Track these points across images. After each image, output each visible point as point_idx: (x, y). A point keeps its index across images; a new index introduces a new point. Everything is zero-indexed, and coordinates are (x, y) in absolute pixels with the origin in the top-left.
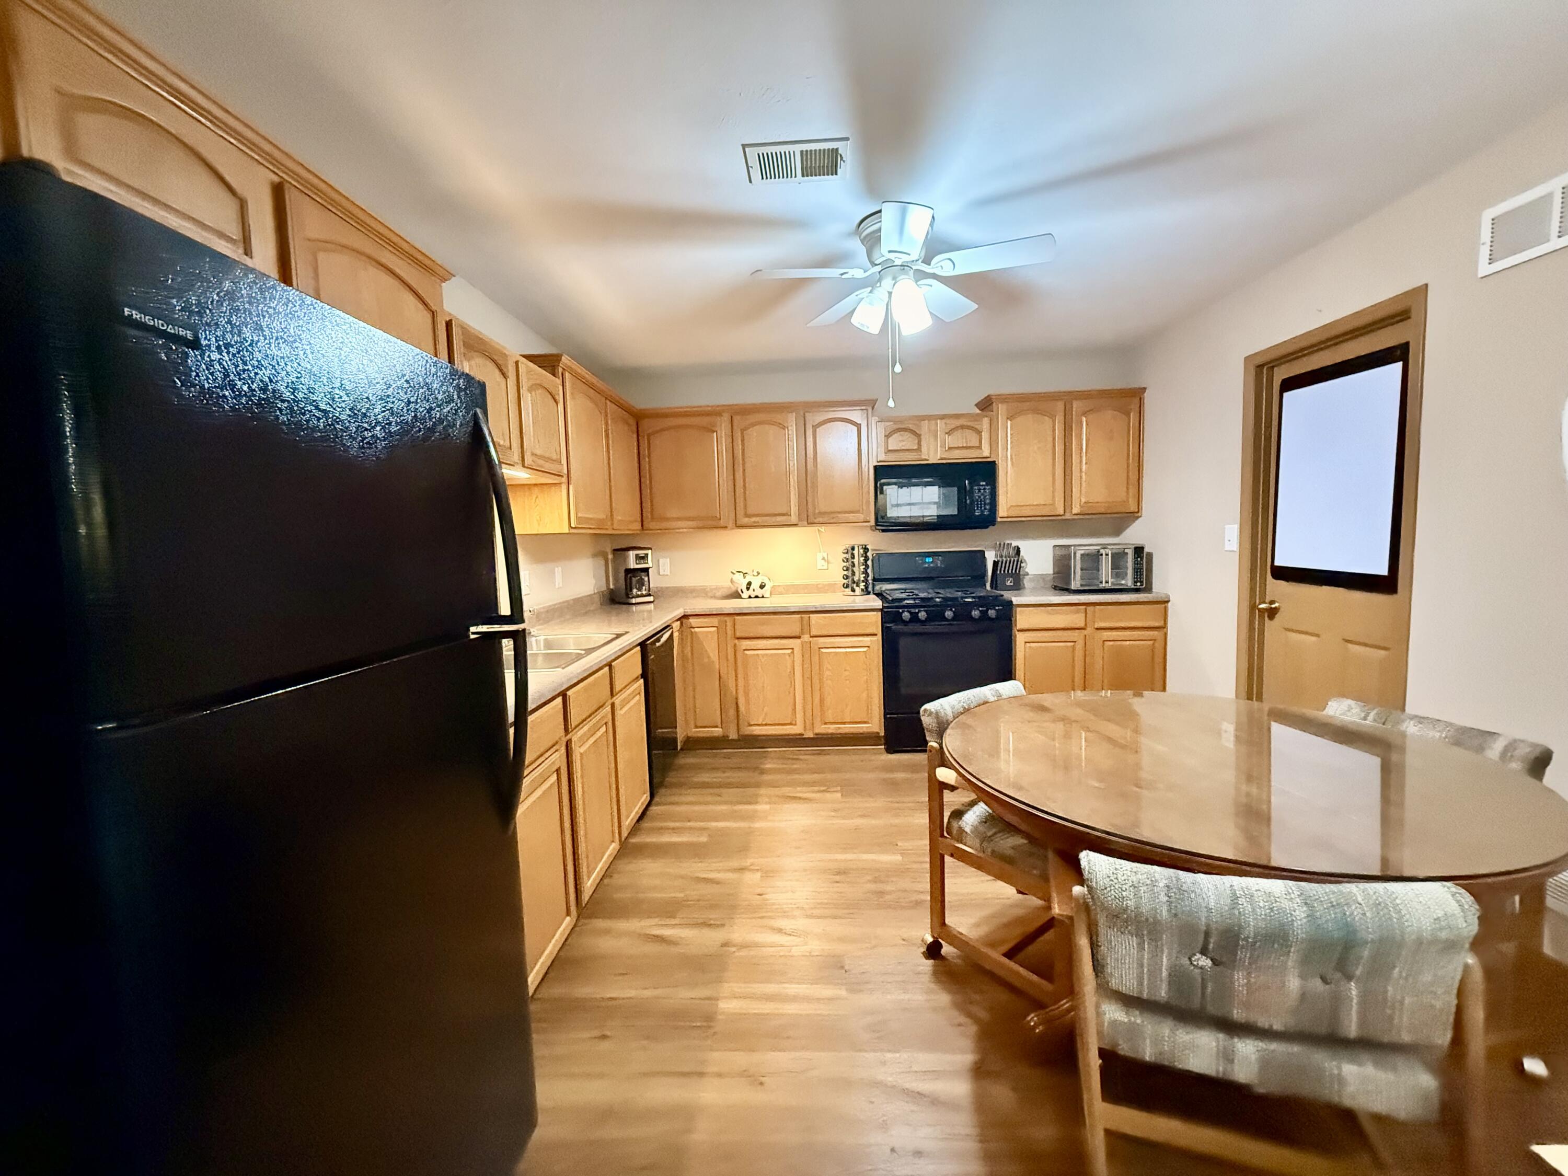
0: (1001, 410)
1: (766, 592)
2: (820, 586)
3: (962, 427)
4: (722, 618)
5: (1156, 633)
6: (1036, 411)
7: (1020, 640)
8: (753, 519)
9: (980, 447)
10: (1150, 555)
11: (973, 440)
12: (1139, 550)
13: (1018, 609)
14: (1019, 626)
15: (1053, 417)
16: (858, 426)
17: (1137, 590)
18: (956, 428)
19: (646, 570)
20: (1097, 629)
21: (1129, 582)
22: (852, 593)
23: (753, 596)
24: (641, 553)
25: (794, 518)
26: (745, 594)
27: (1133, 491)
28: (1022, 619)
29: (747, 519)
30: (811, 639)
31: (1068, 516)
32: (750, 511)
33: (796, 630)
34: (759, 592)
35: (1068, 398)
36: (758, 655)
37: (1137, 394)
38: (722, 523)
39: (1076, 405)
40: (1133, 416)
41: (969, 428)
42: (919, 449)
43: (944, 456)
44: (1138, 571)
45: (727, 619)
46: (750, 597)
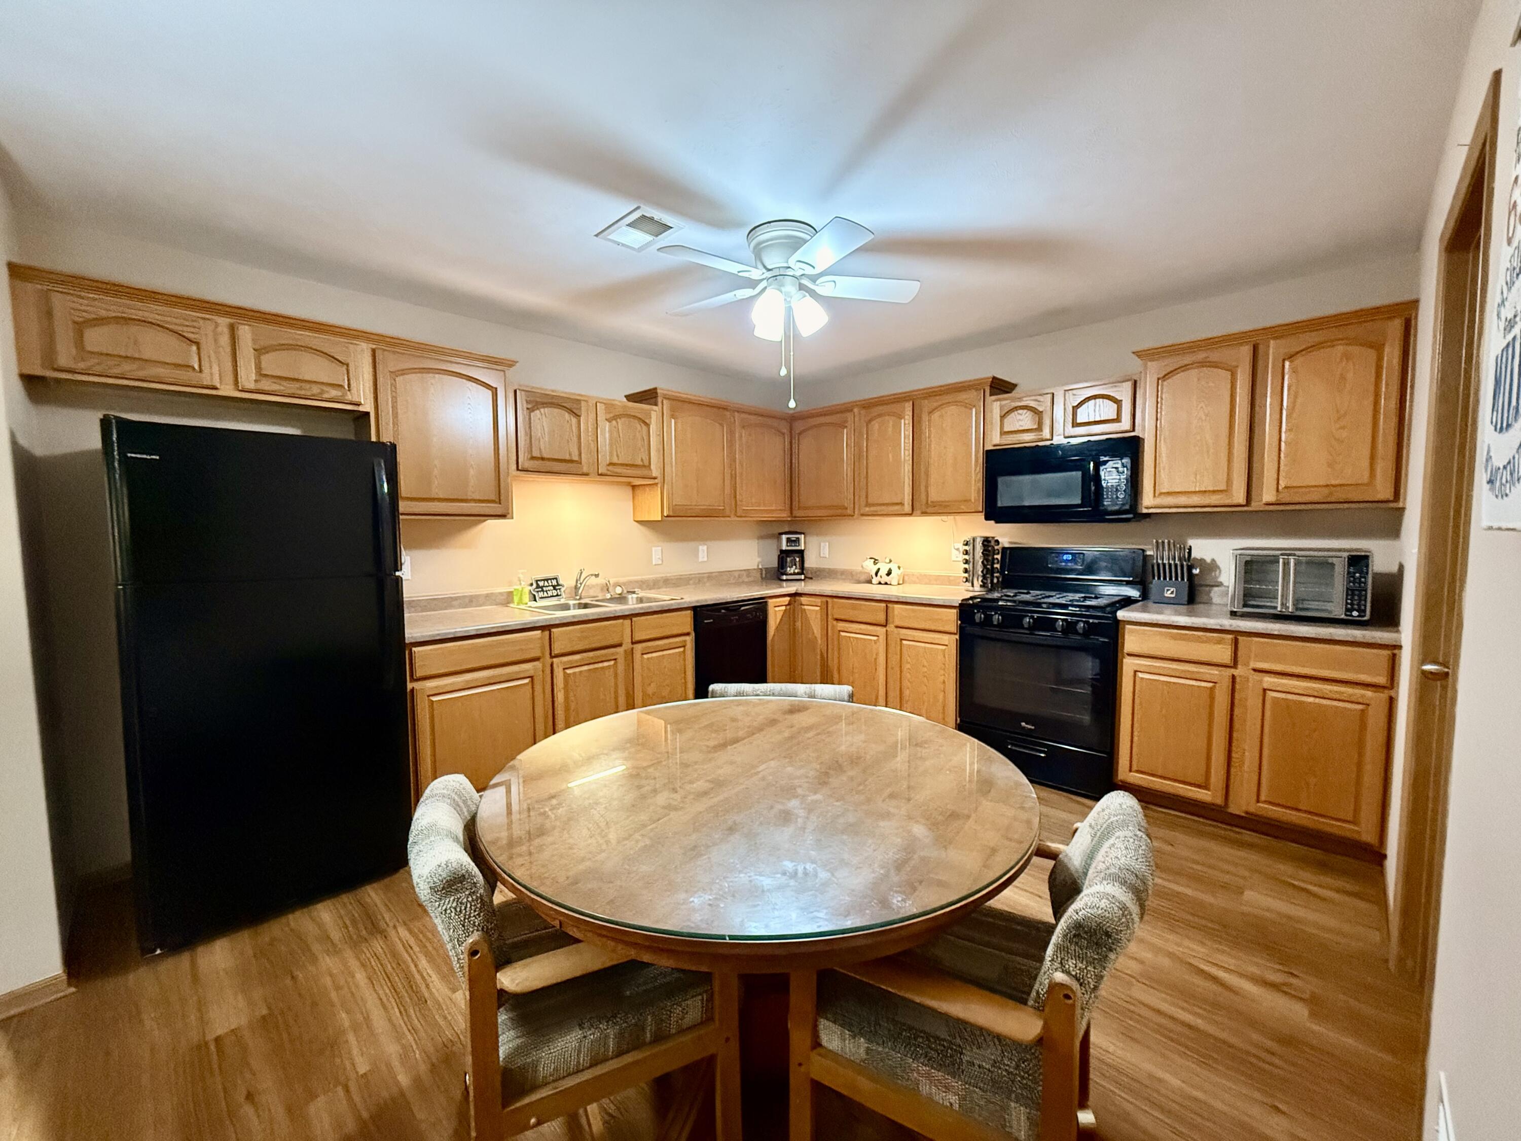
0: (1149, 368)
3: (1095, 397)
5: (1369, 693)
6: (1205, 364)
7: (1128, 665)
8: (872, 509)
9: (1118, 420)
11: (1109, 411)
12: (1359, 561)
13: (1128, 627)
14: (1126, 650)
15: (1229, 368)
16: (973, 408)
18: (1087, 400)
19: (801, 553)
20: (1255, 670)
21: (1332, 609)
22: (971, 588)
25: (907, 508)
28: (1131, 641)
29: (867, 509)
30: (895, 629)
31: (1255, 506)
32: (870, 501)
33: (881, 618)
35: (1258, 337)
36: (850, 637)
38: (849, 512)
39: (1273, 350)
41: (1105, 397)
42: (1039, 429)
44: (1355, 594)
45: (829, 600)
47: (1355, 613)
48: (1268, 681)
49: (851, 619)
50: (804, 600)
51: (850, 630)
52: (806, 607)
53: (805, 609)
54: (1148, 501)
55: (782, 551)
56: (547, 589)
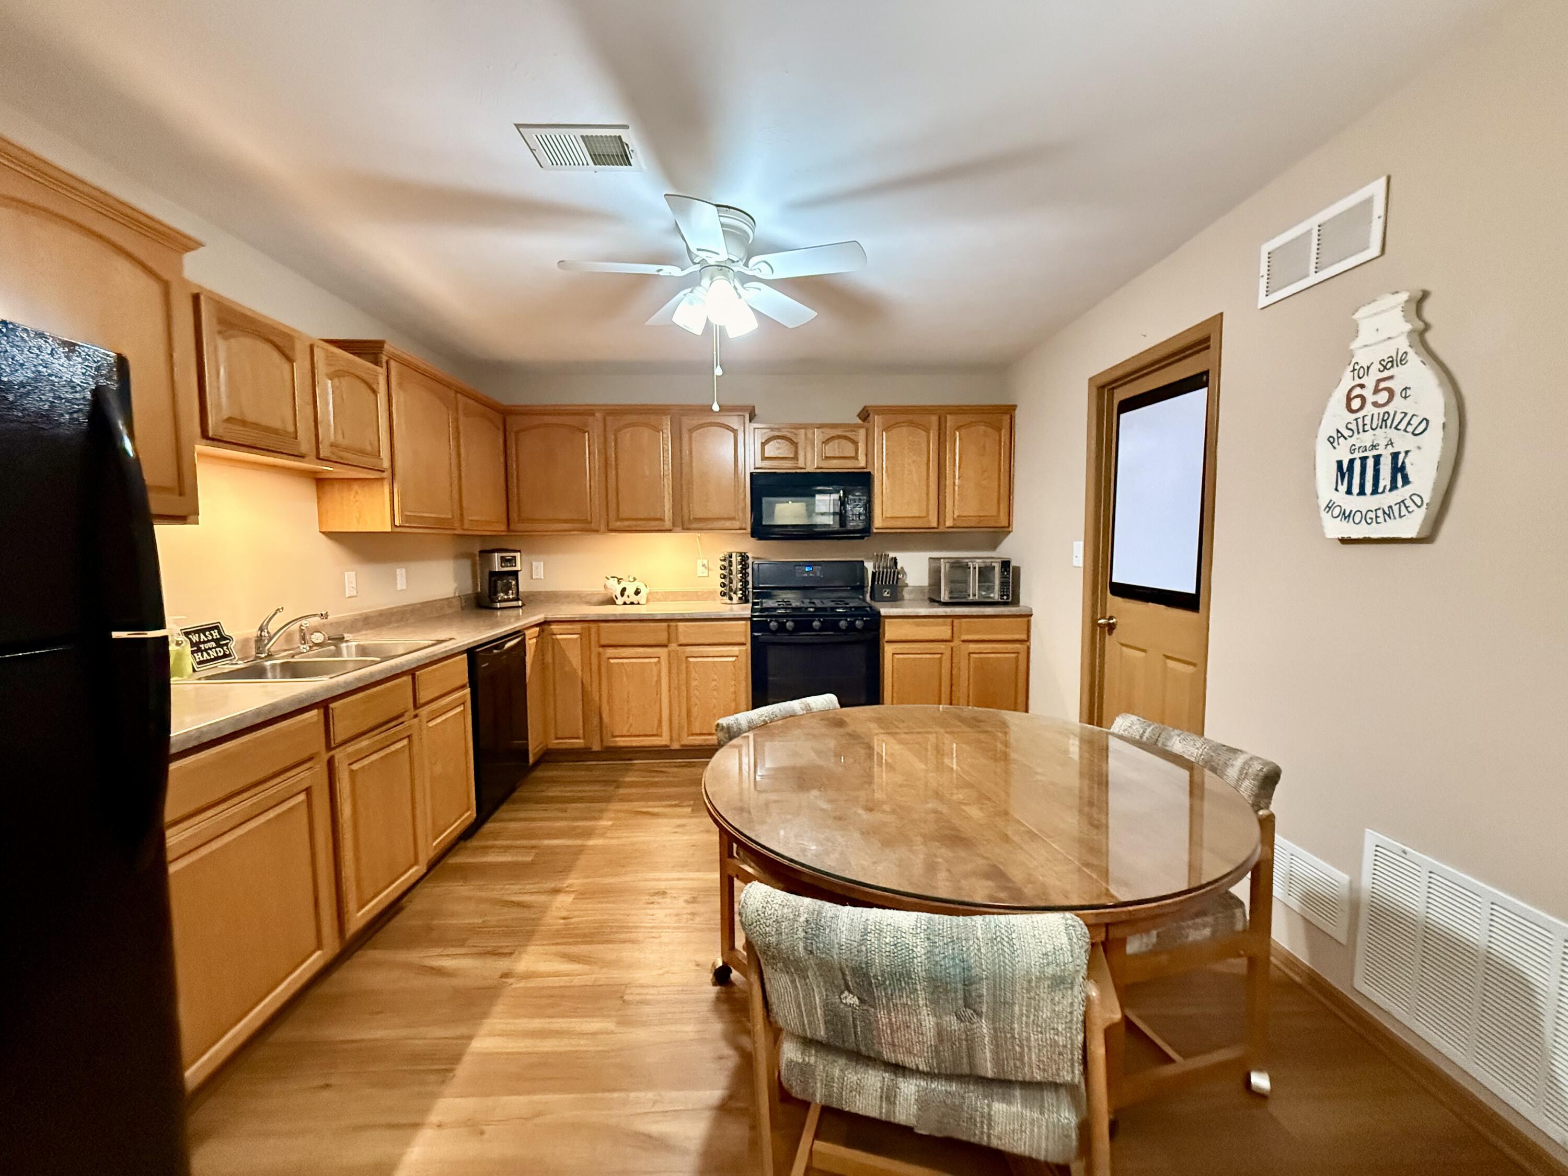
0: (877, 419)
1: (642, 598)
2: (699, 593)
3: (839, 437)
4: (586, 625)
5: (1018, 646)
6: (911, 424)
7: (888, 650)
8: (626, 523)
9: (856, 458)
10: (1017, 570)
11: (849, 450)
12: (1006, 564)
13: (887, 620)
14: (886, 639)
15: (927, 431)
16: (735, 431)
17: (1005, 604)
18: (833, 438)
19: (515, 574)
20: (964, 641)
21: (996, 596)
22: (729, 602)
23: (628, 602)
24: (508, 555)
25: (668, 524)
26: (620, 601)
27: (1003, 506)
28: (890, 631)
29: (618, 524)
30: (678, 648)
31: (941, 529)
32: (622, 515)
33: (663, 637)
34: (634, 599)
35: (942, 413)
36: (623, 664)
37: (1010, 410)
38: (593, 526)
39: (950, 420)
40: (1005, 433)
41: (846, 438)
42: (795, 458)
43: (820, 466)
44: (1004, 584)
45: (592, 625)
46: (625, 603)
47: (1005, 597)
48: (973, 647)
49: (622, 643)
50: (554, 627)
51: (624, 655)
52: (559, 637)
53: (557, 639)
54: (878, 522)
55: (493, 574)
56: (207, 646)
